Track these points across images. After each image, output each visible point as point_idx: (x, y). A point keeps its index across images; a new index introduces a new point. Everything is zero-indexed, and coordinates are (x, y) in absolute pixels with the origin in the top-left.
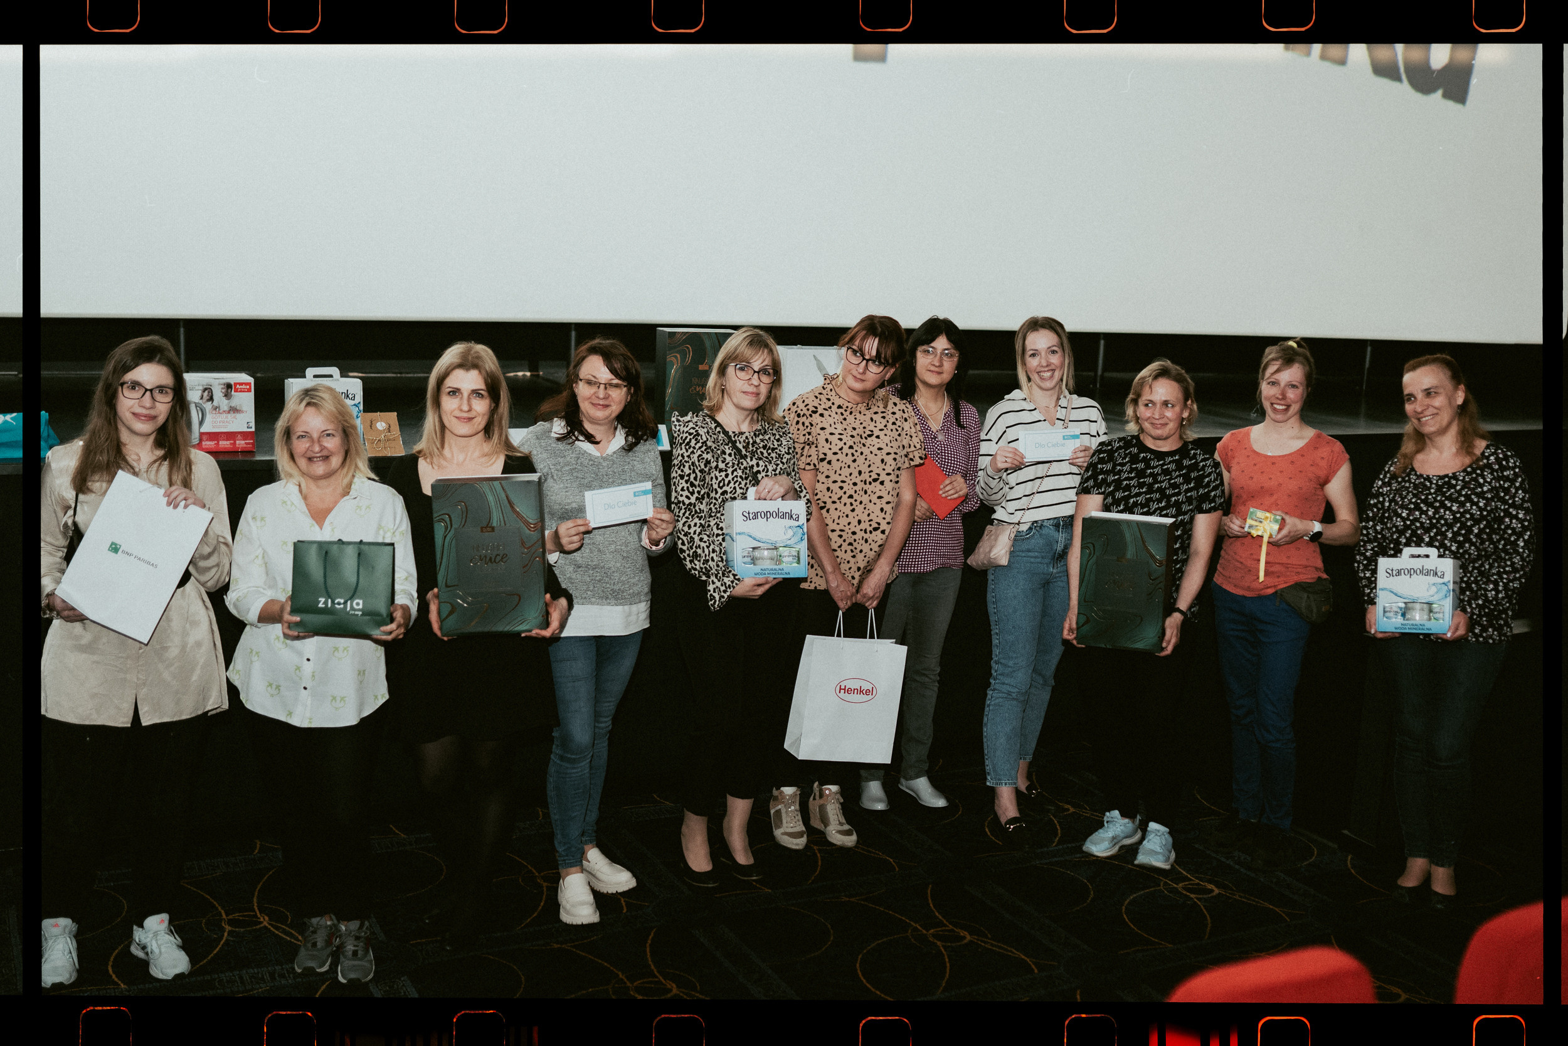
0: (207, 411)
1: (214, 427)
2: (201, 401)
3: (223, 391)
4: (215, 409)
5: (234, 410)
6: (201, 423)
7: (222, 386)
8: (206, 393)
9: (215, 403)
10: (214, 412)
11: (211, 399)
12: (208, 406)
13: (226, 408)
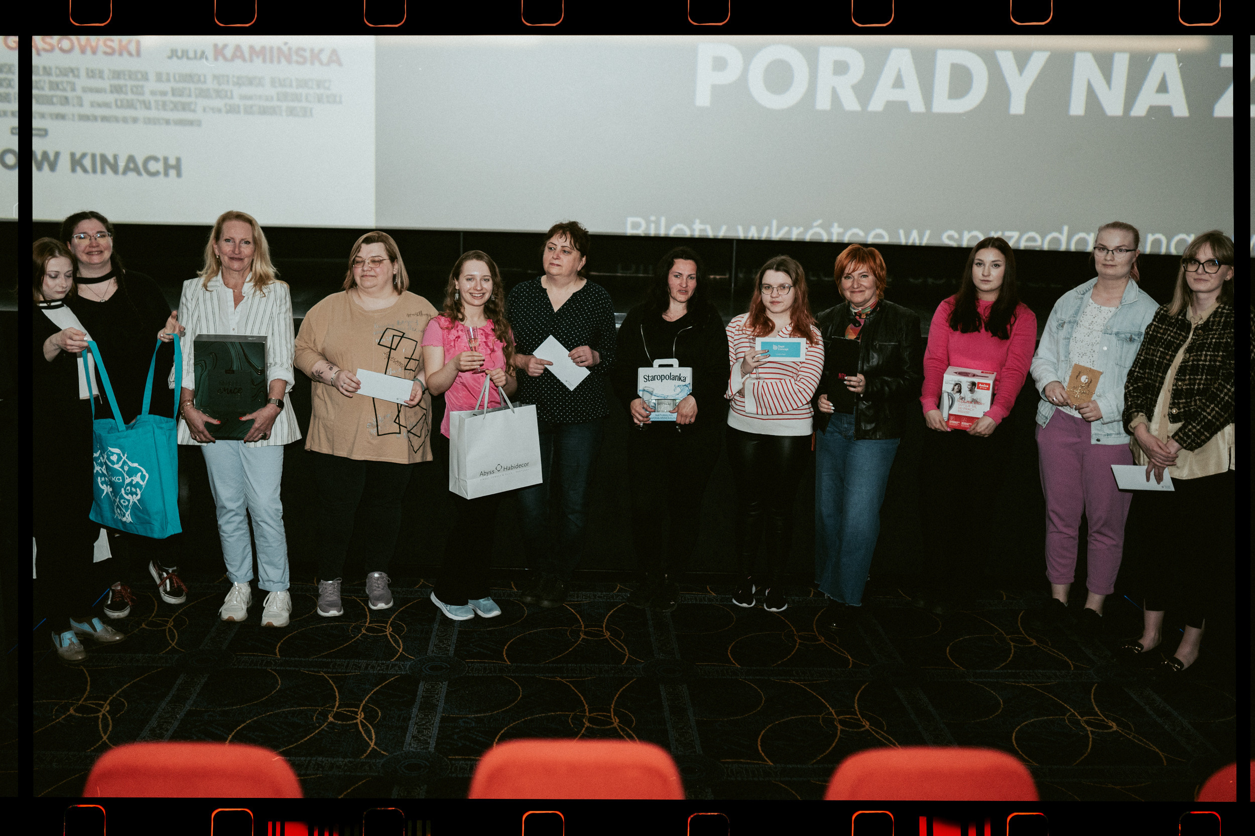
0: (956, 399)
1: (959, 411)
2: (952, 392)
3: (969, 387)
4: (962, 399)
5: (975, 401)
6: (950, 407)
7: (969, 384)
8: (956, 387)
9: (962, 395)
10: (961, 401)
11: (960, 391)
12: (957, 396)
13: (970, 400)
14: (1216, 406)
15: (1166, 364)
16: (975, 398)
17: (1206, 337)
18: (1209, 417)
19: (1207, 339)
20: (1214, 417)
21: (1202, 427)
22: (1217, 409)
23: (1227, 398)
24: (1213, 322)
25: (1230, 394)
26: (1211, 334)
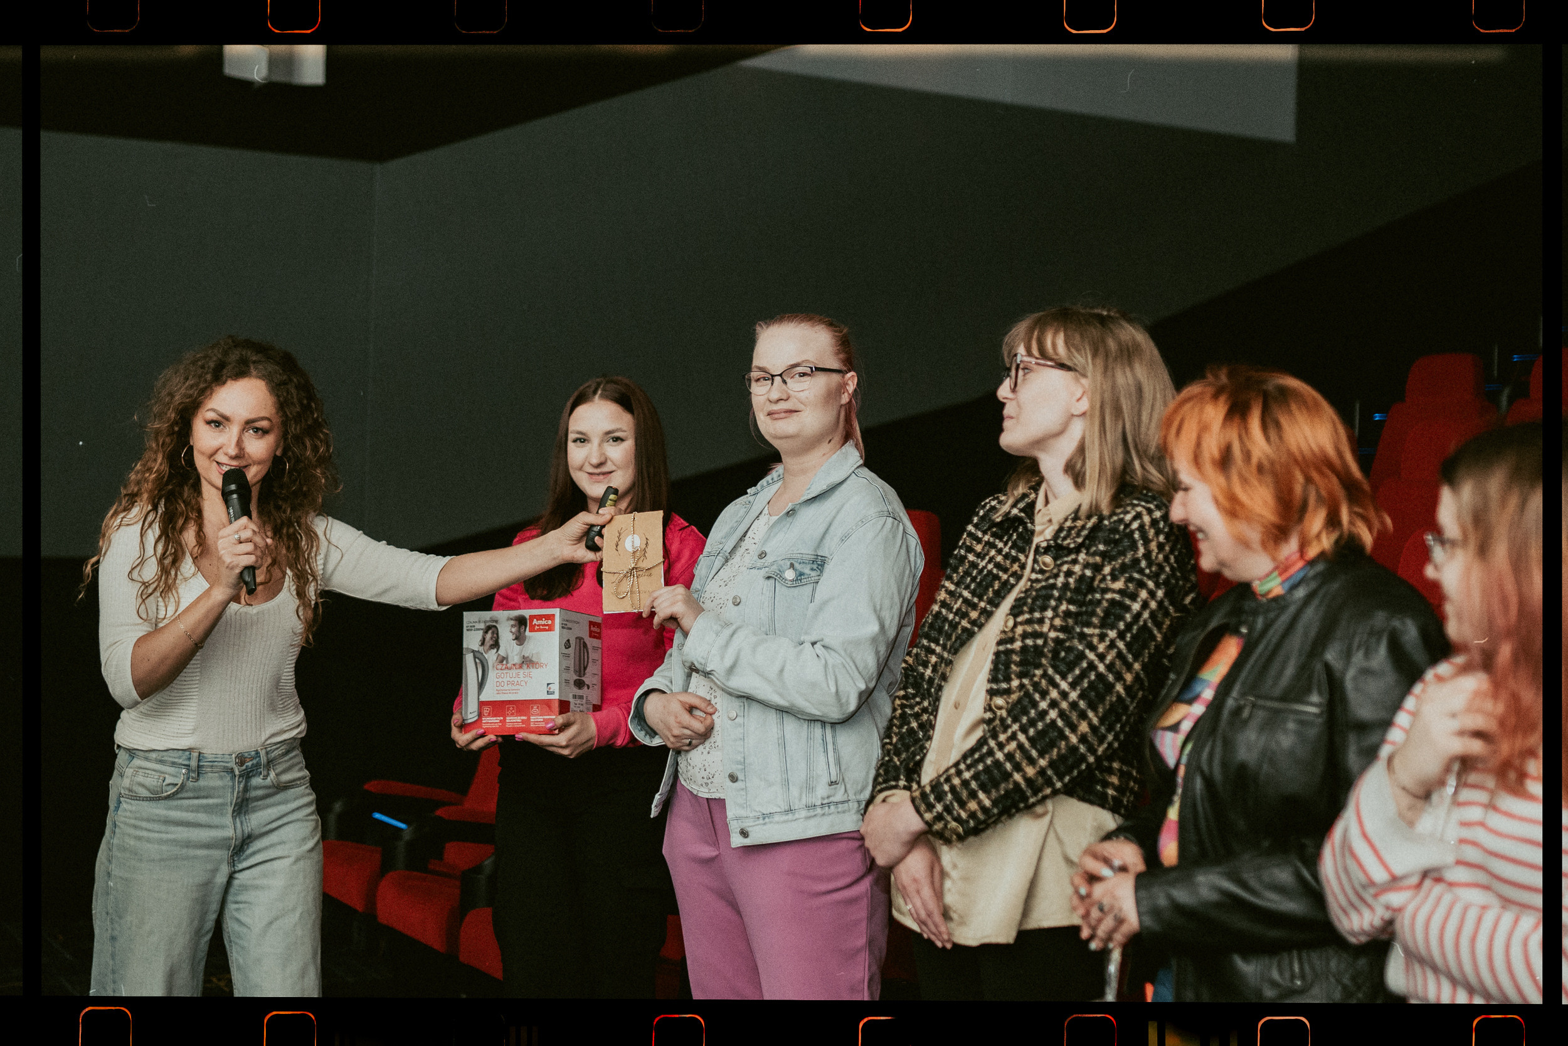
14: (1024, 730)
15: (965, 629)
16: (526, 655)
17: (1055, 571)
18: (1000, 756)
19: (1056, 576)
20: (1010, 757)
21: (975, 777)
22: (1022, 737)
23: (1053, 714)
24: (1070, 529)
25: (1064, 705)
26: (1066, 562)
